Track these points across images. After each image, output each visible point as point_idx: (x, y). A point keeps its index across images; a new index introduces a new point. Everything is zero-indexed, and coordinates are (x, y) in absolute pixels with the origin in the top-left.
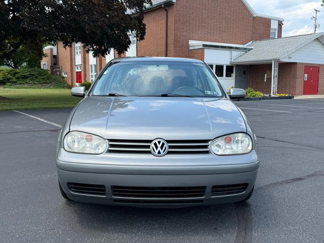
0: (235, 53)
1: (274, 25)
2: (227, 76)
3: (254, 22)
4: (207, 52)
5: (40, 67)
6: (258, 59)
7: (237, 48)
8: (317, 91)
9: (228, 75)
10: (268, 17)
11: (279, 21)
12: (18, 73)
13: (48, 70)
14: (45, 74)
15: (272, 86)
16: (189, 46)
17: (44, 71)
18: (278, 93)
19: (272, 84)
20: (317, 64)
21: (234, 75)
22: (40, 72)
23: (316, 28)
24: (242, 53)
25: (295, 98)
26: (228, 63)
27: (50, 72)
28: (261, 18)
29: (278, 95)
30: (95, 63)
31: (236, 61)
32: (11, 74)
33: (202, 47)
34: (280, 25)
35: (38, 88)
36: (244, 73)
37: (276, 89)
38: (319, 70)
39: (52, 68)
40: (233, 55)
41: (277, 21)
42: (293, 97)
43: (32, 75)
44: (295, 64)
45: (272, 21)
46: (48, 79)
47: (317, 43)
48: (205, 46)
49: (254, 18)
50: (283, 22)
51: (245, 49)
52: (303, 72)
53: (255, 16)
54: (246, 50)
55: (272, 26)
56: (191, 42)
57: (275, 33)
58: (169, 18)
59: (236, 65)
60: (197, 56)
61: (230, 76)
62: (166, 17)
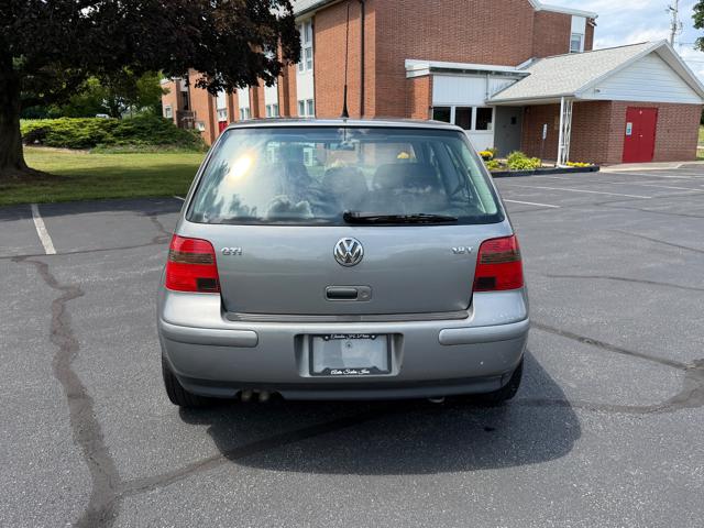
0: (495, 83)
1: (578, 27)
2: (477, 128)
3: (536, 21)
4: (438, 80)
5: (162, 114)
6: (534, 95)
7: (498, 73)
8: (652, 155)
9: (482, 126)
10: (566, 12)
11: (588, 18)
12: (117, 125)
13: (172, 119)
14: (166, 127)
15: (560, 147)
16: (405, 71)
17: (165, 120)
18: (570, 160)
19: (560, 143)
20: (654, 103)
21: (492, 125)
22: (156, 123)
24: (510, 82)
25: (602, 170)
26: (481, 104)
27: (175, 123)
28: (551, 13)
29: (570, 165)
30: (248, 106)
31: (496, 98)
32: (105, 129)
33: (428, 72)
34: (590, 26)
35: (152, 152)
36: (514, 121)
37: (566, 153)
38: (656, 115)
39: (180, 114)
40: (490, 87)
41: (584, 20)
42: (598, 169)
43: (143, 128)
44: (607, 103)
45: (573, 17)
46: (171, 135)
47: (655, 62)
48: (433, 70)
49: (536, 13)
50: (596, 21)
51: (514, 74)
52: (623, 119)
53: (538, 9)
54: (519, 77)
55: (573, 30)
56: (409, 63)
57: (579, 43)
58: (366, 17)
59: (497, 107)
60: (420, 91)
61: (485, 128)
62: (361, 15)
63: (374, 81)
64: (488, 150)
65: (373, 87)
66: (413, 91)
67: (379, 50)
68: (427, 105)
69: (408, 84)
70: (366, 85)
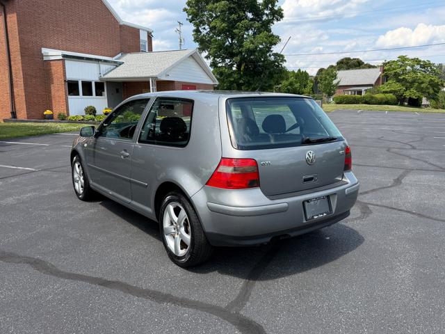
0: (104, 67)
1: (143, 37)
2: (97, 95)
3: (121, 31)
4: (68, 63)
7: (105, 61)
9: (99, 93)
10: (136, 27)
11: (148, 32)
16: (42, 56)
20: (194, 83)
21: (105, 93)
23: (181, 42)
24: (113, 67)
26: (97, 79)
28: (128, 26)
31: (106, 76)
33: (61, 58)
34: (150, 37)
36: (117, 91)
40: (101, 70)
41: (146, 33)
44: (172, 82)
45: (140, 31)
47: (192, 60)
48: (64, 56)
49: (120, 26)
51: (115, 62)
53: (121, 24)
54: (118, 64)
55: (141, 38)
56: (44, 51)
57: (145, 46)
58: (8, 16)
59: (107, 82)
60: (56, 70)
61: (101, 95)
62: (3, 15)
63: (20, 61)
64: (106, 109)
65: (20, 65)
66: (51, 69)
67: (21, 40)
68: (62, 79)
69: (46, 65)
70: (12, 63)
